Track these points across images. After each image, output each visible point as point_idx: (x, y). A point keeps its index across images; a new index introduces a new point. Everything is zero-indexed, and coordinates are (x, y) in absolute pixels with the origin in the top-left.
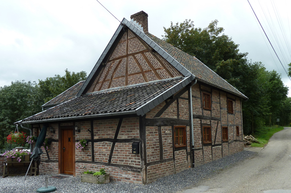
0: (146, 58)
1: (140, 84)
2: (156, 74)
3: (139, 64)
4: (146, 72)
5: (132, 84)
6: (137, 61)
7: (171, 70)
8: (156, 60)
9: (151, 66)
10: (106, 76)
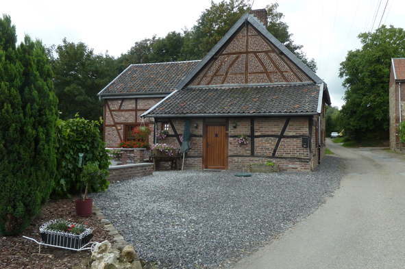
0: (271, 59)
1: (263, 84)
2: (283, 76)
3: (262, 64)
4: (271, 72)
5: (254, 82)
6: (260, 60)
7: (300, 75)
8: (282, 62)
9: (277, 68)
10: (217, 71)
